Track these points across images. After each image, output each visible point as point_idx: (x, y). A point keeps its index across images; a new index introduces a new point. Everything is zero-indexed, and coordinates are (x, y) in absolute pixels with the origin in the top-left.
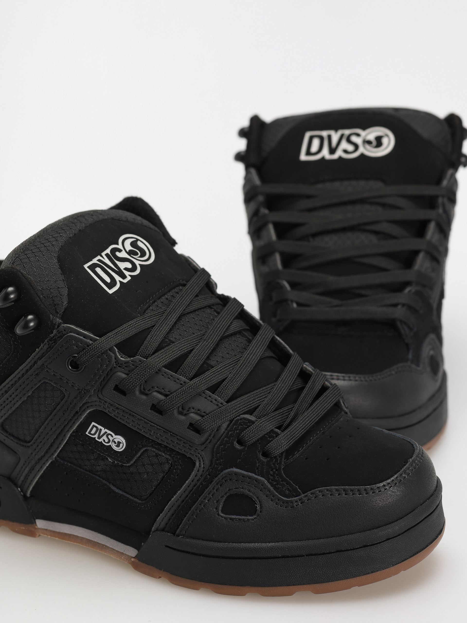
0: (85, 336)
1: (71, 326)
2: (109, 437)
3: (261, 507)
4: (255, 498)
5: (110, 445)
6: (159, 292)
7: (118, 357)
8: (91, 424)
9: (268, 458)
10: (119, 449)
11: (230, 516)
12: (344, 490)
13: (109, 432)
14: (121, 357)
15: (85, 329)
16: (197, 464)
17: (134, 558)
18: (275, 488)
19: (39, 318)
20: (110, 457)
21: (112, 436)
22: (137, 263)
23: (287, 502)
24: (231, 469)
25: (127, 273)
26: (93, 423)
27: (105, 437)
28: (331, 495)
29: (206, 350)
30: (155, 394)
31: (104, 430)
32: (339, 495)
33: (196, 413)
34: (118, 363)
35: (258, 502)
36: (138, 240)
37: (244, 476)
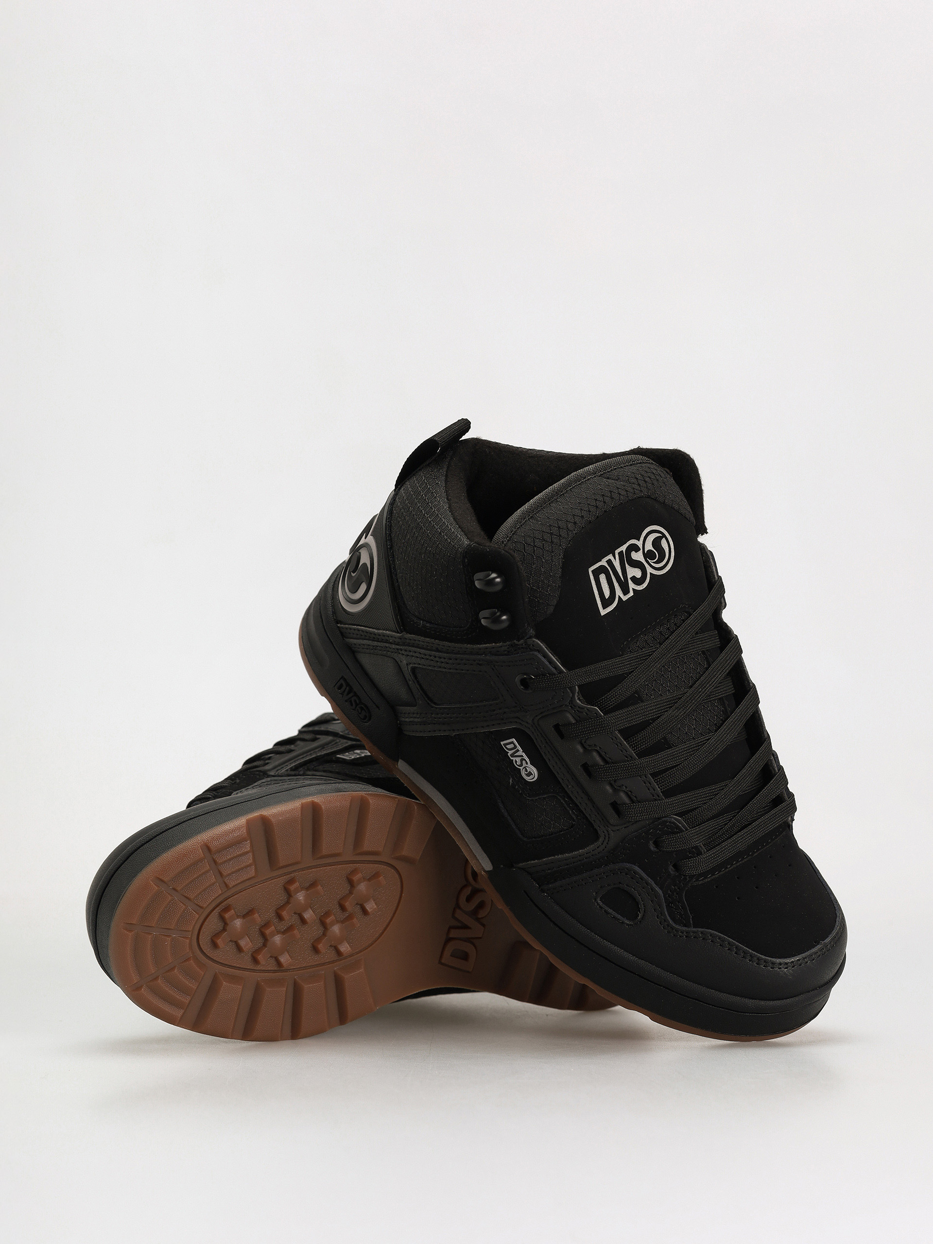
0: (551, 662)
1: (542, 645)
2: (524, 762)
3: (642, 918)
4: (641, 906)
5: (520, 769)
6: (656, 621)
7: (575, 698)
8: (511, 739)
9: (678, 872)
10: (528, 779)
11: (607, 908)
12: (736, 948)
13: (525, 757)
14: (579, 699)
15: (555, 653)
16: (601, 840)
17: (485, 871)
18: (668, 906)
19: (512, 620)
20: (513, 778)
21: (527, 763)
22: (649, 570)
23: (672, 928)
24: (633, 866)
25: (632, 585)
26: (514, 740)
27: (518, 759)
28: (721, 945)
29: (673, 723)
30: (595, 754)
31: (521, 753)
32: (728, 950)
33: (627, 794)
34: (572, 703)
35: (642, 911)
36: (664, 536)
37: (642, 878)
